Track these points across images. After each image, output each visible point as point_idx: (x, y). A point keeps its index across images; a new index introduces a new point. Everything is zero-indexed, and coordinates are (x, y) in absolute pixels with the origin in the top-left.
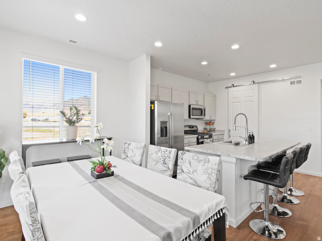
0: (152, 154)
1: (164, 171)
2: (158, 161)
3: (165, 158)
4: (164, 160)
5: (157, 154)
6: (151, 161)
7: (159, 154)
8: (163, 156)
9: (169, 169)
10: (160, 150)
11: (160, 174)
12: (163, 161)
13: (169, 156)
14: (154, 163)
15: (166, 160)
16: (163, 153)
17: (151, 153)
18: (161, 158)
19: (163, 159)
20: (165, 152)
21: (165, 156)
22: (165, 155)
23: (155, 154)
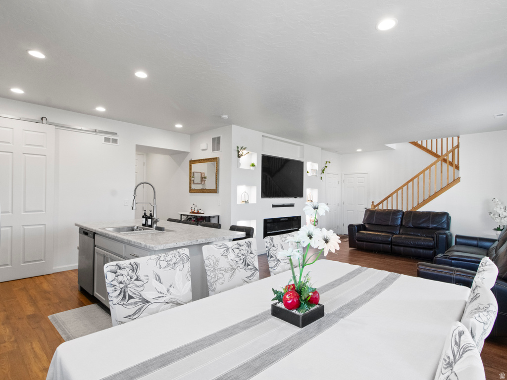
0: (217, 261)
1: (250, 276)
2: (235, 267)
3: (244, 257)
4: (245, 261)
5: (226, 257)
6: (220, 276)
7: (231, 255)
8: (240, 255)
9: (257, 270)
10: (228, 249)
11: (246, 286)
12: (244, 264)
13: (250, 252)
14: (227, 275)
15: (247, 259)
16: (237, 251)
17: (215, 261)
18: (237, 259)
19: (242, 261)
20: (239, 249)
21: (243, 255)
22: (242, 252)
23: (222, 259)
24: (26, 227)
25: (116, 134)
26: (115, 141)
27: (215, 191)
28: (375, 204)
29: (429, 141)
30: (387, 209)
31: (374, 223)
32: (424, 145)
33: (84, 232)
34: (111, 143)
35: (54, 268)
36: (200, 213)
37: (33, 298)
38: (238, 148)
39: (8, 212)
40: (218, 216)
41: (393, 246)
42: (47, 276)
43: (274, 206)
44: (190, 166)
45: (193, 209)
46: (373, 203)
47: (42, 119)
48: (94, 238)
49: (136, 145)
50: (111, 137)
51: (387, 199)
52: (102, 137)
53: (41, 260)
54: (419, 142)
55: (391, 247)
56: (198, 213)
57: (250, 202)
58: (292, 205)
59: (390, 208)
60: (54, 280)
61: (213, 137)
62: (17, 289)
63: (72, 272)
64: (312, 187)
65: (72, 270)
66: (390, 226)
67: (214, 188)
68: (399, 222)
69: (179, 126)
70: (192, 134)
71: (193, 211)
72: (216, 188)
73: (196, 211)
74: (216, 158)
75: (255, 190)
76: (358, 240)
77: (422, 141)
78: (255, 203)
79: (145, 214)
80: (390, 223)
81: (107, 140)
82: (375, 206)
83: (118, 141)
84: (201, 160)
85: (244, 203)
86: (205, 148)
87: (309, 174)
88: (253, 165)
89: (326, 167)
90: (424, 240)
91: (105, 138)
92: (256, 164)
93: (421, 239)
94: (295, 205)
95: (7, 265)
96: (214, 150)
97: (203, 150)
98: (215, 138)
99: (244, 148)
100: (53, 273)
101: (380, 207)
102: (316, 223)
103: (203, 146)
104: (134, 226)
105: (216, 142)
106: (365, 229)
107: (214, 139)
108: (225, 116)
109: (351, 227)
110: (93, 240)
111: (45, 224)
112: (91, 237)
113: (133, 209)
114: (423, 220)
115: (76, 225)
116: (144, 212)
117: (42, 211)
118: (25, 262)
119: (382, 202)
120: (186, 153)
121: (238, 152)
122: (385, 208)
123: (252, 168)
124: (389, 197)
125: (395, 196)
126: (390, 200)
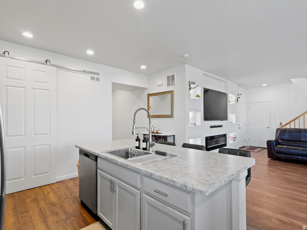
24: (35, 147)
25: (98, 74)
26: (98, 79)
27: (171, 116)
28: (283, 124)
31: (286, 139)
33: (84, 153)
34: (95, 81)
35: (57, 178)
36: (159, 133)
37: (44, 213)
38: (189, 82)
39: (22, 135)
40: (174, 136)
42: (52, 185)
43: (211, 127)
44: (148, 98)
45: (152, 130)
46: (281, 123)
47: (46, 61)
48: (96, 160)
49: (112, 83)
50: (96, 76)
51: (294, 120)
52: (89, 76)
53: (47, 172)
56: (157, 133)
57: (197, 124)
58: (221, 126)
59: (297, 127)
60: (57, 189)
61: (168, 75)
62: (30, 199)
63: (70, 181)
64: (232, 113)
65: (69, 179)
66: (303, 141)
67: (170, 113)
69: (143, 67)
70: (150, 75)
71: (153, 131)
72: (172, 113)
73: (155, 132)
74: (171, 91)
75: (200, 115)
76: (276, 153)
78: (200, 125)
79: (138, 137)
80: (302, 140)
81: (92, 78)
82: (283, 126)
83: (100, 79)
84: (158, 93)
85: (193, 125)
86: (161, 84)
87: (230, 103)
88: (198, 96)
89: (239, 98)
90: (302, 149)
91: (91, 77)
92: (200, 95)
93: (299, 149)
94: (223, 126)
95: (22, 177)
96: (168, 85)
97: (159, 86)
98: (170, 76)
99: (193, 82)
100: (57, 182)
101: (288, 127)
102: (235, 139)
103: (159, 83)
104: (128, 149)
105: (171, 79)
106: (279, 144)
107: (168, 77)
108: (187, 55)
109: (269, 142)
110: (95, 162)
111: (50, 144)
112: (92, 159)
113: (133, 134)
115: (76, 146)
116: (137, 135)
117: (47, 134)
118: (36, 175)
119: (290, 123)
120: (144, 89)
121: (190, 85)
122: (292, 127)
123: (197, 98)
124: (296, 119)
125: (302, 118)
126: (297, 121)
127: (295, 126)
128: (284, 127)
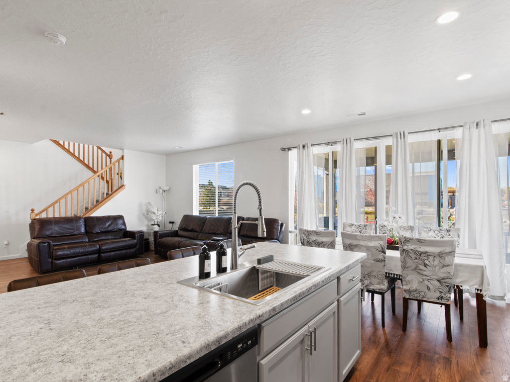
28: (36, 212)
29: (72, 144)
30: (54, 218)
31: (54, 235)
32: (66, 146)
41: (54, 261)
46: (33, 211)
51: (53, 205)
54: (61, 142)
55: (52, 261)
59: (57, 215)
68: (83, 230)
77: (64, 142)
80: (76, 232)
82: (37, 215)
101: (44, 216)
114: (109, 224)
119: (46, 209)
122: (51, 216)
124: (56, 202)
125: (63, 201)
126: (57, 206)
127: (54, 215)
128: (38, 217)
